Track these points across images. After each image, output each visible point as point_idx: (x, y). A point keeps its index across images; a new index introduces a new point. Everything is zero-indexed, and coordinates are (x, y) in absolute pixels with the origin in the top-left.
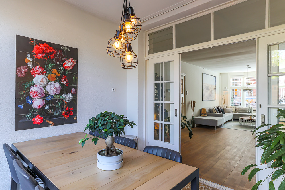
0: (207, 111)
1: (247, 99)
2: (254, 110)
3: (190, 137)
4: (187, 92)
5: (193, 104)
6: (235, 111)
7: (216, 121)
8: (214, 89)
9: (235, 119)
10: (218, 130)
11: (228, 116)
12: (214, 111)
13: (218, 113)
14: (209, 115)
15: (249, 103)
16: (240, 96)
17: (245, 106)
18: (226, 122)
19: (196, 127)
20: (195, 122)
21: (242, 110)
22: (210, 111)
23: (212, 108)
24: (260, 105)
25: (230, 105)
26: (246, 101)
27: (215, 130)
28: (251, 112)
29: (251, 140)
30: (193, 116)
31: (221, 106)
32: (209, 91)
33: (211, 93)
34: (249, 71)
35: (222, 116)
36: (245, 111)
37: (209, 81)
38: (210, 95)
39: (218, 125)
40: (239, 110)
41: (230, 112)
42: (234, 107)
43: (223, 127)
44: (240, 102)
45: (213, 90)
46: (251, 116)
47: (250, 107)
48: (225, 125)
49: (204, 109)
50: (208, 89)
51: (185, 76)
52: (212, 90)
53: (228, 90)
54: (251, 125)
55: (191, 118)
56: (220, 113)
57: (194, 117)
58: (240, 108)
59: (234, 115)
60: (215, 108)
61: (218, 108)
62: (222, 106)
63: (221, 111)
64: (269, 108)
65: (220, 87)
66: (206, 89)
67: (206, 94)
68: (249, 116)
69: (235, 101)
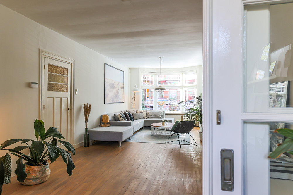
0: (110, 118)
1: (159, 101)
2: (166, 114)
3: (70, 173)
4: (76, 90)
5: (87, 109)
6: (146, 116)
7: (121, 134)
8: (122, 88)
9: (147, 127)
10: (123, 146)
11: (138, 124)
12: (120, 118)
13: (125, 121)
14: (112, 124)
15: (161, 106)
16: (152, 97)
17: (157, 110)
18: (134, 133)
19: (93, 144)
20: (90, 138)
21: (155, 115)
22: (115, 118)
23: (117, 114)
24: (219, 112)
25: (141, 109)
26: (157, 104)
27: (119, 147)
28: (163, 118)
29: (166, 160)
30: (86, 129)
31: (130, 110)
32: (114, 91)
33: (118, 92)
34: (161, 67)
35: (129, 125)
36: (157, 115)
37: (114, 77)
38: (116, 96)
39: (124, 139)
40: (151, 115)
41: (141, 117)
42: (144, 111)
43: (131, 140)
44: (151, 105)
45: (120, 88)
46: (164, 122)
47: (162, 110)
48: (133, 137)
49: (106, 117)
50: (113, 87)
51: (72, 62)
52: (118, 89)
53: (139, 89)
54: (164, 134)
55: (84, 131)
56: (128, 120)
57: (88, 130)
58: (152, 112)
59: (145, 121)
60: (122, 114)
61: (125, 113)
62: (132, 110)
63: (129, 117)
64: (245, 122)
65: (129, 86)
66: (110, 87)
67: (110, 94)
68: (162, 123)
69: (146, 104)
